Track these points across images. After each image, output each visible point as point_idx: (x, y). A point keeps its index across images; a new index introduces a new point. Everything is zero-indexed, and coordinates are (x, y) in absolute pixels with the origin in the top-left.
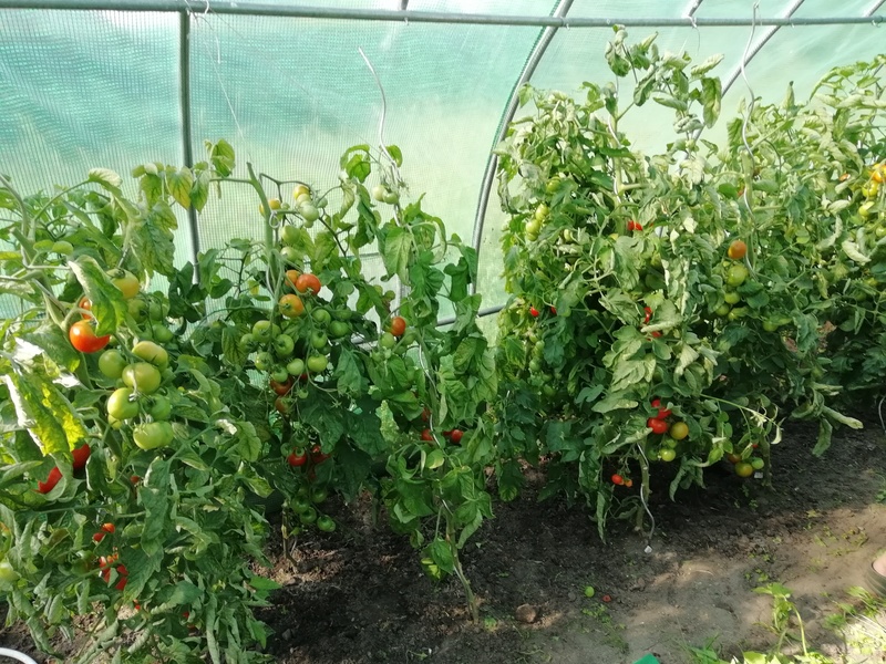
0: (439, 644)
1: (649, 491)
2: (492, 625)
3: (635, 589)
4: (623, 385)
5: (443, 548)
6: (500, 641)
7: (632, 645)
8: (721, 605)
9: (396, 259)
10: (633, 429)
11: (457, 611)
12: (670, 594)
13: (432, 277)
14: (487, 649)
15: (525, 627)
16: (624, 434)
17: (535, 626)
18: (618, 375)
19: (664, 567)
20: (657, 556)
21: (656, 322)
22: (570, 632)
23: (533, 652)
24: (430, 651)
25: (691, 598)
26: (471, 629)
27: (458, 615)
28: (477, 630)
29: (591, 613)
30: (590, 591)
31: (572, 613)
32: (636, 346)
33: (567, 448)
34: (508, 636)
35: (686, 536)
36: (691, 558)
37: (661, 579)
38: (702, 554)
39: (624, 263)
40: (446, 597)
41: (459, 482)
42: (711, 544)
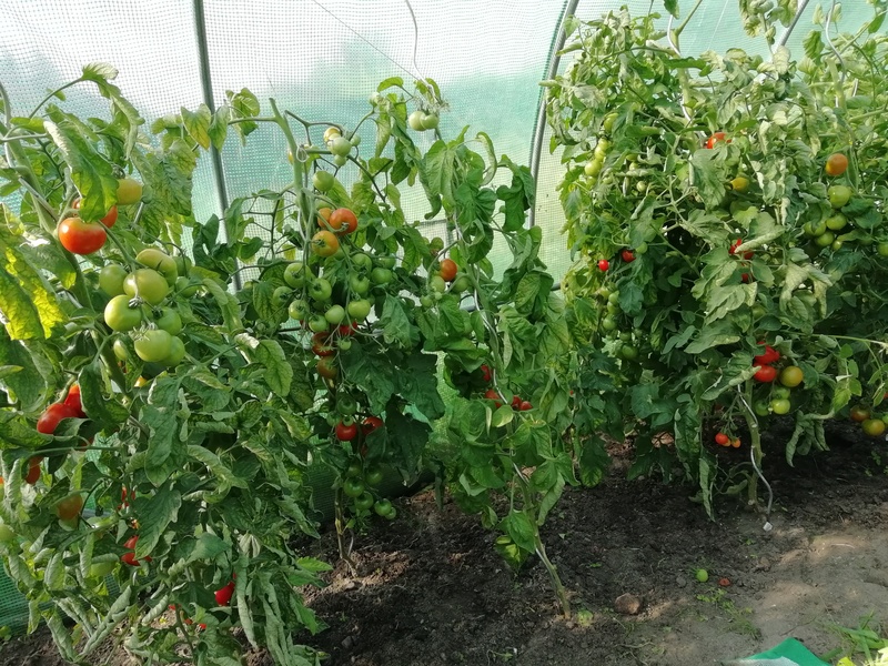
0: (526, 642)
1: (761, 454)
2: (585, 619)
3: (759, 570)
4: (721, 314)
5: (521, 521)
6: (599, 635)
7: (765, 631)
8: (870, 580)
9: (439, 177)
10: (736, 370)
11: (543, 607)
12: (804, 572)
13: (482, 198)
14: (584, 645)
15: (627, 619)
16: (727, 375)
17: (640, 618)
18: (713, 303)
19: (791, 544)
20: (780, 533)
21: (753, 237)
22: (685, 621)
23: (641, 645)
24: (515, 650)
25: (830, 574)
26: (562, 623)
27: (546, 611)
28: (570, 625)
29: (707, 599)
30: (703, 574)
31: (683, 600)
32: (731, 267)
33: (657, 410)
34: (611, 629)
35: (812, 510)
36: (823, 533)
37: (789, 557)
38: (835, 528)
39: (705, 177)
40: (529, 592)
41: (533, 439)
42: (845, 514)
